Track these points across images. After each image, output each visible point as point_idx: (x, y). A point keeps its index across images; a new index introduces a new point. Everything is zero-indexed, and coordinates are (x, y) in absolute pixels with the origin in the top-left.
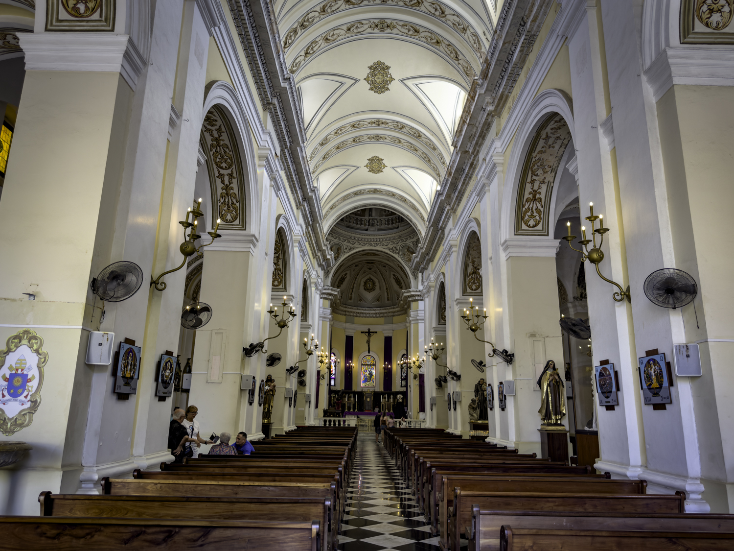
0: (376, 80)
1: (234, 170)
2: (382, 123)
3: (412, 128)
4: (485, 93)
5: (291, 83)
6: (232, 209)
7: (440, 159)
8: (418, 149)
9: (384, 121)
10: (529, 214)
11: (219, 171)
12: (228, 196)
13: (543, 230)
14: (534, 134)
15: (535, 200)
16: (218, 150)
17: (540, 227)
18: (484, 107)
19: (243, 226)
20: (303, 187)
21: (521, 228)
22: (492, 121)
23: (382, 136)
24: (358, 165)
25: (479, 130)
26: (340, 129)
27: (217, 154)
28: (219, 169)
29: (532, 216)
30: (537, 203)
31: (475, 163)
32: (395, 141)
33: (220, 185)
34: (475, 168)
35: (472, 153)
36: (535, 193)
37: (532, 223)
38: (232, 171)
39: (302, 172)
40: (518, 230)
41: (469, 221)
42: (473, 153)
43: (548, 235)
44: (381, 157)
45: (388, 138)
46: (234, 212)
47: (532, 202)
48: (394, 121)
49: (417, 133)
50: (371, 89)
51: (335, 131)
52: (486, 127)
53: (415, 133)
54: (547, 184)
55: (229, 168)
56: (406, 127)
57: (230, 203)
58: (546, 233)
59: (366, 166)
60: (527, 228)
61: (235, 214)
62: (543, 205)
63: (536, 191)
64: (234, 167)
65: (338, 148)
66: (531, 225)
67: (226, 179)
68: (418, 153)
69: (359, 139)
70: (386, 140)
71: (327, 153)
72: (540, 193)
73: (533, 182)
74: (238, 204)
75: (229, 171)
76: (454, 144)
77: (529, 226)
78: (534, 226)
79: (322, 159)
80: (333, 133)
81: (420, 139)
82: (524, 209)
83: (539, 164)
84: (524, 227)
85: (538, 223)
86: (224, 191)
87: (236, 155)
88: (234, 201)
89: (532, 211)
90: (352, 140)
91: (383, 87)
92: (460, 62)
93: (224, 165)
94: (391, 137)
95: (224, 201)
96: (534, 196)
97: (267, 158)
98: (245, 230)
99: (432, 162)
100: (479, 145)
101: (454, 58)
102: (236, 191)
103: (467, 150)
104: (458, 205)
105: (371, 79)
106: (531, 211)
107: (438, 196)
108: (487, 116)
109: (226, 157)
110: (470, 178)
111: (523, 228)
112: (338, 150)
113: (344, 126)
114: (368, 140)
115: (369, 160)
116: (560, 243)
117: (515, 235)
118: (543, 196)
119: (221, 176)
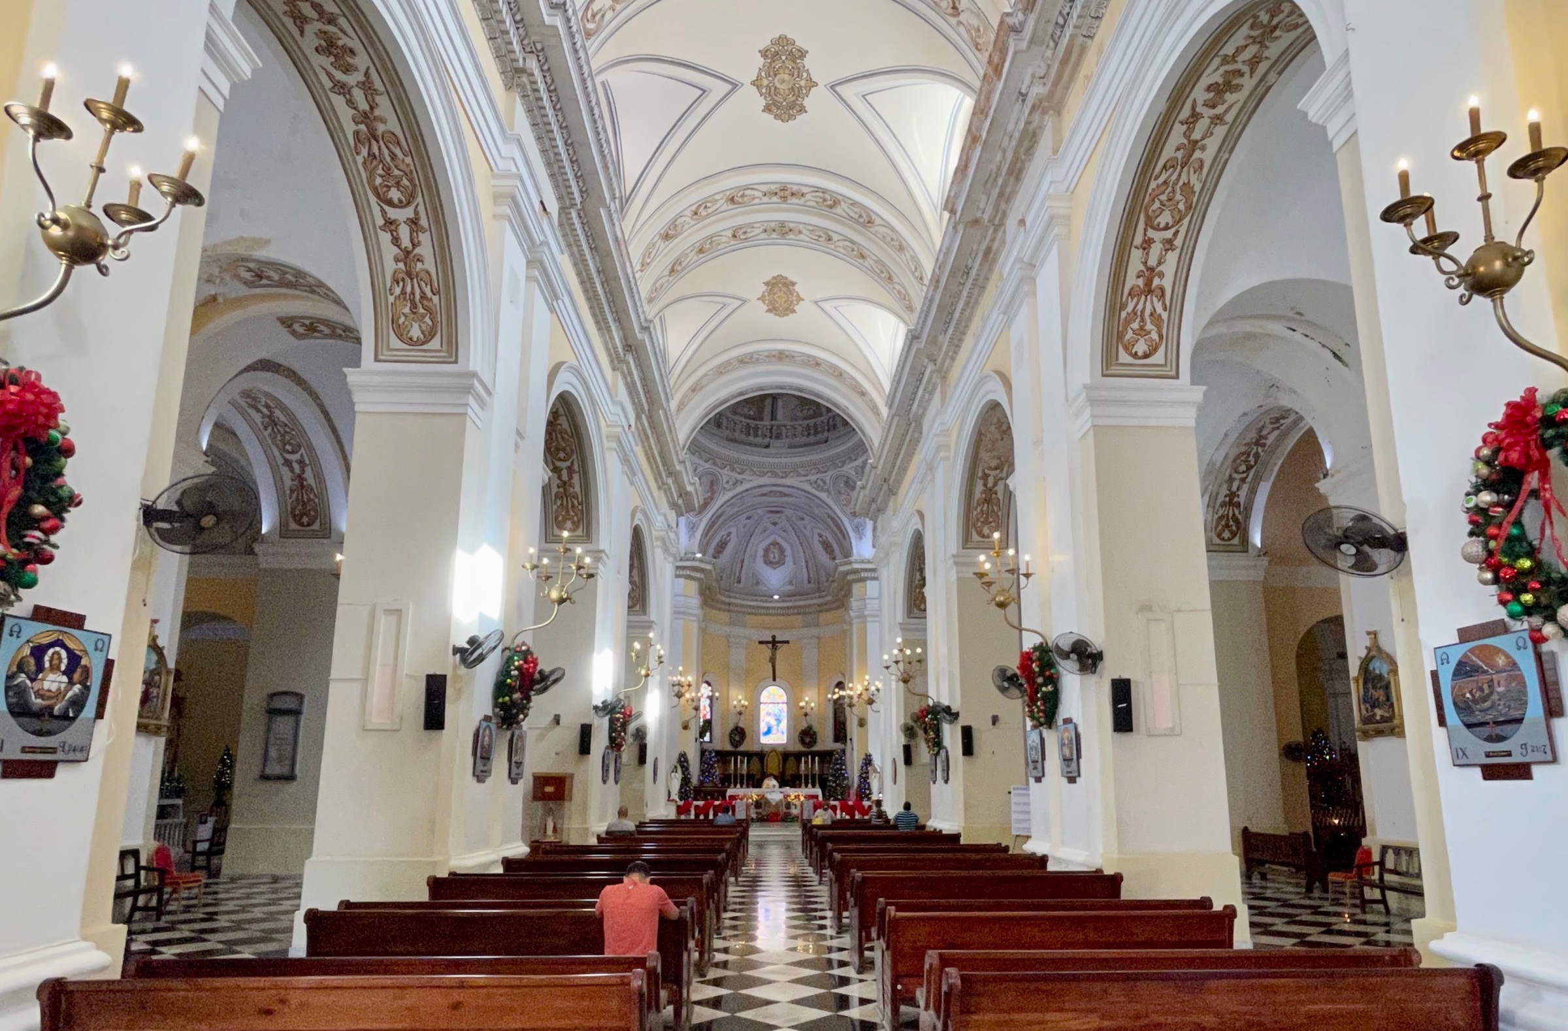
0: (777, 85)
1: (421, 209)
2: (793, 194)
3: (854, 204)
4: (1029, 48)
5: (569, 20)
6: (422, 311)
7: (913, 269)
8: (867, 253)
9: (795, 188)
10: (1135, 325)
11: (383, 212)
12: (412, 279)
13: (1166, 365)
14: (1162, 106)
15: (1150, 292)
16: (375, 150)
17: (1158, 358)
18: (1023, 91)
19: (452, 350)
20: (621, 316)
21: (1117, 359)
22: (1041, 127)
23: (792, 225)
24: (745, 296)
25: (1010, 155)
26: (704, 204)
27: (375, 163)
28: (386, 207)
29: (1142, 331)
30: (1155, 299)
31: (994, 247)
32: (820, 237)
33: (389, 251)
34: (994, 261)
35: (989, 221)
36: (1150, 273)
37: (1141, 347)
38: (416, 212)
39: (617, 278)
40: (1108, 363)
41: (982, 381)
42: (991, 221)
43: (1177, 377)
44: (792, 278)
45: (805, 231)
46: (427, 319)
47: (1143, 297)
48: (817, 189)
49: (864, 215)
50: (767, 109)
51: (693, 208)
52: (1026, 144)
53: (860, 216)
54: (1178, 251)
55: (408, 203)
56: (842, 203)
57: (418, 297)
58: (1173, 373)
59: (762, 298)
60: (1130, 360)
61: (430, 323)
62: (1168, 303)
63: (1152, 269)
64: (419, 199)
65: (701, 251)
66: (1140, 353)
67: (404, 232)
68: (866, 264)
69: (745, 233)
70: (801, 237)
71: (678, 261)
72: (1161, 275)
73: (1147, 243)
74: (436, 299)
75: (409, 212)
76: (950, 206)
77: (1135, 356)
78: (1146, 356)
79: (667, 272)
80: (688, 213)
81: (872, 230)
82: (1124, 314)
83: (1163, 197)
84: (1124, 357)
85: (1156, 349)
86: (401, 265)
87: (423, 166)
88: (428, 290)
89: (1143, 320)
90: (729, 233)
91: (792, 105)
92: (962, 18)
93: (394, 194)
94: (811, 228)
95: (403, 292)
96: (1149, 282)
97: (514, 199)
98: (456, 362)
99: (896, 279)
100: (1006, 196)
101: (950, 11)
102: (429, 264)
103: (979, 214)
104: (953, 359)
105: (765, 82)
106: (1138, 320)
107: (911, 342)
108: (1030, 113)
109: (396, 172)
110: (983, 288)
111: (1121, 360)
112: (701, 256)
113: (710, 199)
114: (764, 236)
115: (767, 284)
116: (1205, 394)
117: (1103, 376)
118: (1167, 283)
119: (390, 224)
